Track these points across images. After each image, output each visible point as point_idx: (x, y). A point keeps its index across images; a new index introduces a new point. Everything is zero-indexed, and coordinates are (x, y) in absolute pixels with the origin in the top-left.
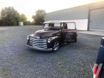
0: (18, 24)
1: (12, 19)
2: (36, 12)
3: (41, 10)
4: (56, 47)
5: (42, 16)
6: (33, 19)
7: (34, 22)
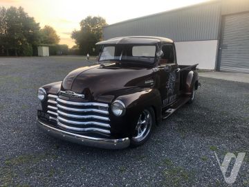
0: (35, 53)
1: (20, 39)
2: (82, 23)
3: (95, 18)
4: (142, 129)
5: (96, 32)
6: (74, 40)
7: (78, 48)
